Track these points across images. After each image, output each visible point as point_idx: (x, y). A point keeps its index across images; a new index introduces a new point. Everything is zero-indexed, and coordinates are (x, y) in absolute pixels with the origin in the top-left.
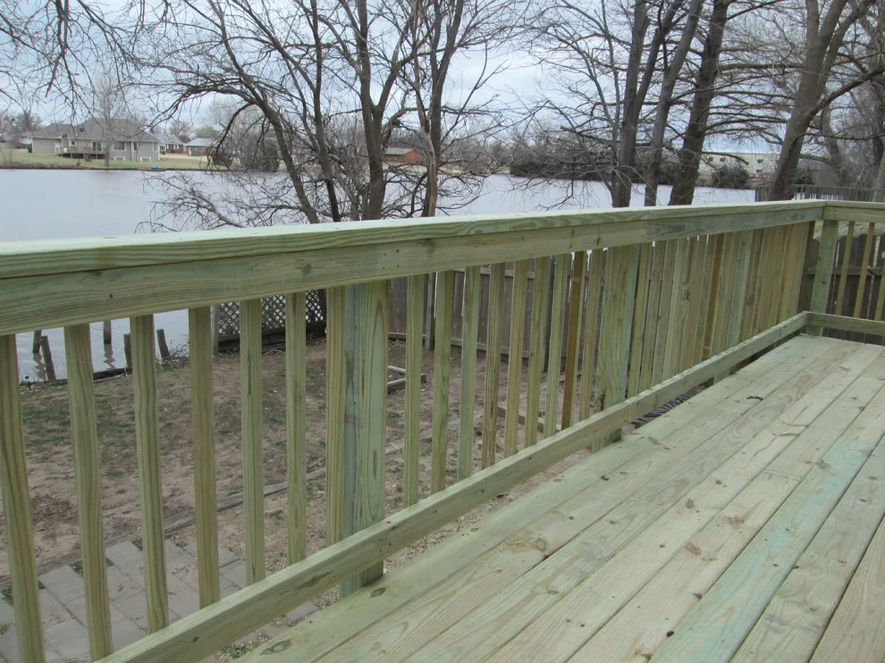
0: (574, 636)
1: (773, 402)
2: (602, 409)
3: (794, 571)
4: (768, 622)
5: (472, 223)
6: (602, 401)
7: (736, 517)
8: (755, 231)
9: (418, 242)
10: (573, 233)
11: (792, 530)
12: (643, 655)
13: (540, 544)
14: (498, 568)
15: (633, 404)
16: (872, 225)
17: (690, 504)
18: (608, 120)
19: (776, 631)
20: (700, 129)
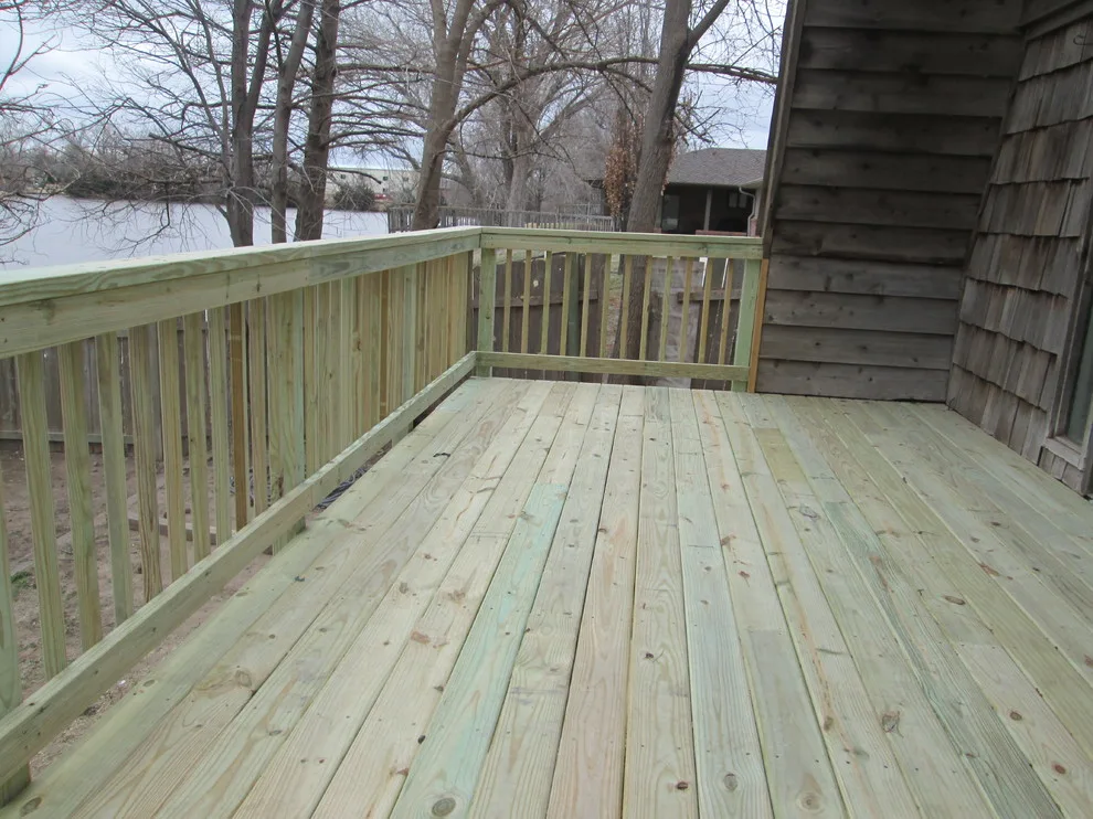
0: (316, 776)
1: (461, 456)
2: (281, 495)
3: (527, 634)
4: (516, 695)
5: (101, 274)
6: (280, 486)
7: (456, 592)
8: (418, 264)
9: (32, 304)
10: (229, 278)
11: (514, 592)
12: (399, 773)
13: (241, 679)
14: (196, 723)
15: (316, 483)
16: (509, 252)
17: (404, 589)
18: (214, 127)
19: (526, 703)
20: (322, 142)
